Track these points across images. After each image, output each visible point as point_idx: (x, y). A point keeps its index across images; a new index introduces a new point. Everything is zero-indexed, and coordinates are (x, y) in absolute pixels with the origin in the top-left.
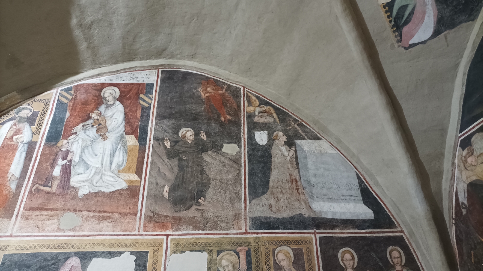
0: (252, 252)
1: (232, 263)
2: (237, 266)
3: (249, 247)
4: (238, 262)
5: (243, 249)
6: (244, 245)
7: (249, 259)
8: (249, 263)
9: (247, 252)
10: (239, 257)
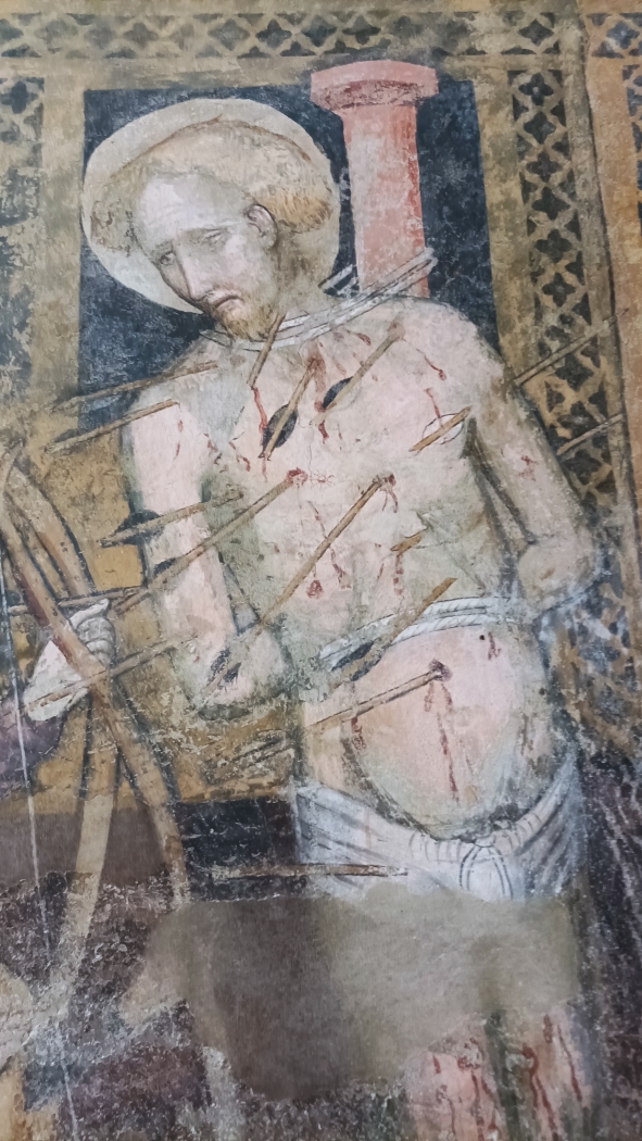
0: (483, 113)
1: (263, 217)
2: (322, 243)
3: (452, 65)
4: (324, 210)
5: (388, 84)
6: (390, 50)
7: (455, 174)
8: (457, 214)
9: (427, 112)
10: (339, 163)
